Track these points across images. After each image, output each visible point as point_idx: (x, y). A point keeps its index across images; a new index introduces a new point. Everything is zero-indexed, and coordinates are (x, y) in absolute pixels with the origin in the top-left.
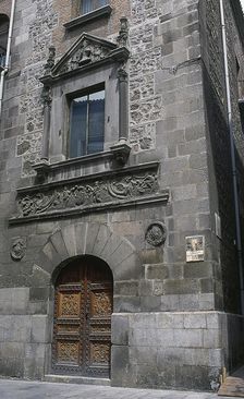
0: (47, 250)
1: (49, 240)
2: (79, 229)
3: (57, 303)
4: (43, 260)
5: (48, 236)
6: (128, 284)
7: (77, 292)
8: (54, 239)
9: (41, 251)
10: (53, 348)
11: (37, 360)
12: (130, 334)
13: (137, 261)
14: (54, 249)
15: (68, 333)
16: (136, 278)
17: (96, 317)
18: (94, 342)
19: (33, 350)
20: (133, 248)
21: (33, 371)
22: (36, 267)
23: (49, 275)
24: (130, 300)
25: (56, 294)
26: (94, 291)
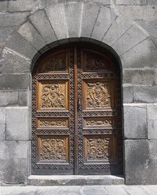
0: (25, 31)
1: (28, 20)
2: (71, 9)
3: (35, 94)
4: (18, 42)
5: (25, 15)
6: (141, 72)
7: (63, 82)
8: (34, 18)
9: (16, 32)
10: (33, 145)
11: (16, 161)
12: (149, 127)
13: (151, 48)
14: (35, 30)
15: (50, 127)
16: (151, 66)
17: (88, 109)
18: (88, 137)
19: (10, 150)
20: (146, 34)
21: (11, 174)
22: (7, 51)
23: (28, 61)
24: (144, 90)
25: (34, 83)
26: (86, 81)
